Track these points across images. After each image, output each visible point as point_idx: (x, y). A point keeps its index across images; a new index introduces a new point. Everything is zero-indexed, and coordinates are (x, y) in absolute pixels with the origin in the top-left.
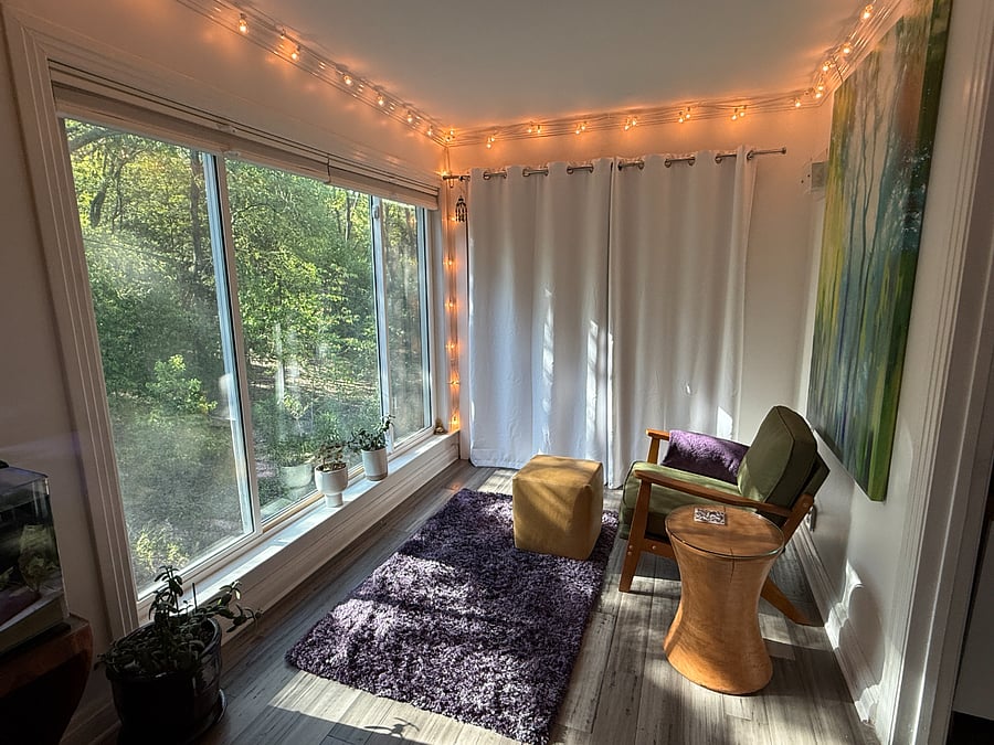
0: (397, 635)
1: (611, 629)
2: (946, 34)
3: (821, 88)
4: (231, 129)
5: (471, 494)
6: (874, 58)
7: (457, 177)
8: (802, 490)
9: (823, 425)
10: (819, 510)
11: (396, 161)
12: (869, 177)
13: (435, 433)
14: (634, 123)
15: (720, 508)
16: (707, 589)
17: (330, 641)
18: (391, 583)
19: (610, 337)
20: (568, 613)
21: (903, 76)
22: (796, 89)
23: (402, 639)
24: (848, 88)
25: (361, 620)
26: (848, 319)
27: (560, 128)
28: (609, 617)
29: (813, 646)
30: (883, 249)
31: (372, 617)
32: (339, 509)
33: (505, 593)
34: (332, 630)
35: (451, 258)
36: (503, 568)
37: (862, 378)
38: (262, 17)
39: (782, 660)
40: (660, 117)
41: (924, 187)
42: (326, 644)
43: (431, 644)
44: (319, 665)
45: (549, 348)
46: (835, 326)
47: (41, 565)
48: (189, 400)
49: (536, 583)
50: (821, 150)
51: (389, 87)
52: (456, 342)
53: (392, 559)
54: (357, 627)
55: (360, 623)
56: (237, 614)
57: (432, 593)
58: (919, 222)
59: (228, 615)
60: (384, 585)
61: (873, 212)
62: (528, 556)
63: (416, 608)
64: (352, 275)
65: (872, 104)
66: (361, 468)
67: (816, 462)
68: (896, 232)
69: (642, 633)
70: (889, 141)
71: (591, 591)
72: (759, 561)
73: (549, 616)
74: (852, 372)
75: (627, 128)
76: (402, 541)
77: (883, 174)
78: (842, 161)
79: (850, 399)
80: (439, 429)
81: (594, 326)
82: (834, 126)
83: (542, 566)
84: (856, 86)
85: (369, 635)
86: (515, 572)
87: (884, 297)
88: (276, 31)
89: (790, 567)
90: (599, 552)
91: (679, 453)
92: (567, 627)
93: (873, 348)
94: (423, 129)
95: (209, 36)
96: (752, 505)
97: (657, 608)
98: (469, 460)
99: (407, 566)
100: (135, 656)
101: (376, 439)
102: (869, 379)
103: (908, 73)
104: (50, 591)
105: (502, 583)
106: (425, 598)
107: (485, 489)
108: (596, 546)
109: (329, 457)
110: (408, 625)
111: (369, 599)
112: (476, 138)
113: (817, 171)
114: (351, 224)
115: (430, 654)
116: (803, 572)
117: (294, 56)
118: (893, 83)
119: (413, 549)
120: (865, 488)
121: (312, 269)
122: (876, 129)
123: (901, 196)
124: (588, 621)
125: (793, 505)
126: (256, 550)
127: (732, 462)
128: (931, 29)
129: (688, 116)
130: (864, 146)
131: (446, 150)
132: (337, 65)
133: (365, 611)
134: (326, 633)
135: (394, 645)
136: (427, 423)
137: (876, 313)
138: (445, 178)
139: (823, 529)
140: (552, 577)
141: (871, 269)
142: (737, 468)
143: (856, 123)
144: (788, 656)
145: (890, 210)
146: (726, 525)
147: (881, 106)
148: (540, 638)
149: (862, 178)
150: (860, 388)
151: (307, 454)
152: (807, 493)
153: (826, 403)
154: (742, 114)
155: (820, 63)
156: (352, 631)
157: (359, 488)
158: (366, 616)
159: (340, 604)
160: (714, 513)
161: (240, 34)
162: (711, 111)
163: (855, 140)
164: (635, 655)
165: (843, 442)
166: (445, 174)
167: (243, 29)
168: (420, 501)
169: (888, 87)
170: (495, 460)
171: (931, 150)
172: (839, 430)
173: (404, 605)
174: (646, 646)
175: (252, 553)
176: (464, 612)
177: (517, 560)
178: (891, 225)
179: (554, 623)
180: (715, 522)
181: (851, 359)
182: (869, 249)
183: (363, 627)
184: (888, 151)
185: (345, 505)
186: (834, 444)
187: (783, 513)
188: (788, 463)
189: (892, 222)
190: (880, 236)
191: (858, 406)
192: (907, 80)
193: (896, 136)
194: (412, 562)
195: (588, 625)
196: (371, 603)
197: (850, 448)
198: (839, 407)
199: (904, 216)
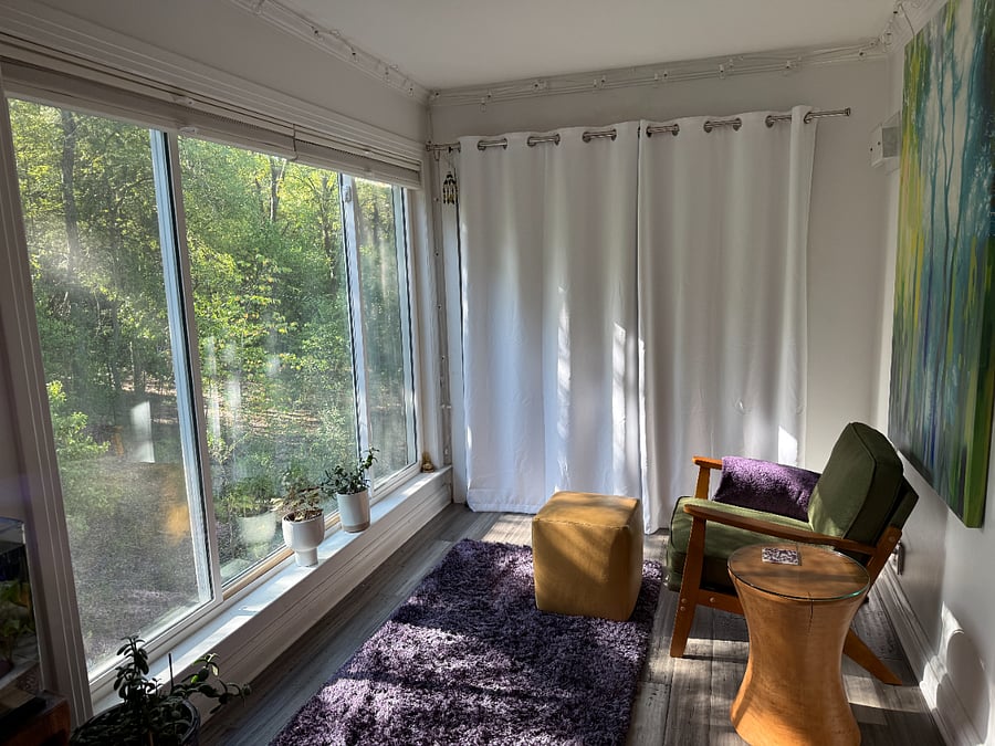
0: (404, 718)
1: (664, 700)
4: (186, 101)
5: (474, 545)
7: (443, 147)
8: (888, 520)
9: (907, 442)
10: (908, 548)
12: (949, 150)
13: (422, 470)
15: (791, 546)
16: (780, 641)
17: (322, 729)
18: (387, 658)
19: (641, 344)
20: (611, 684)
21: (982, 38)
23: (410, 723)
24: (921, 44)
25: (357, 702)
26: (933, 315)
27: (572, 85)
28: (661, 687)
29: (909, 709)
30: (968, 234)
31: (369, 699)
32: (313, 569)
33: (532, 664)
34: (323, 715)
36: (525, 634)
37: (952, 384)
39: (870, 726)
42: (317, 732)
43: (447, 727)
45: (564, 359)
46: (918, 326)
47: (17, 627)
48: (72, 441)
49: (568, 650)
50: (892, 113)
53: (385, 629)
54: (353, 709)
55: (355, 705)
56: (221, 691)
57: (440, 667)
60: (379, 661)
61: (955, 191)
62: (554, 619)
63: (423, 686)
64: (285, 269)
65: (949, 65)
66: (338, 514)
67: (903, 487)
68: (981, 217)
70: (969, 110)
71: (636, 657)
72: (841, 604)
73: (588, 687)
74: (940, 378)
76: (395, 607)
77: (965, 148)
78: (918, 129)
79: (938, 410)
80: (427, 465)
81: (619, 332)
82: (906, 86)
83: (572, 630)
84: (929, 41)
85: (370, 719)
86: (540, 638)
87: (972, 290)
89: (875, 621)
90: (643, 611)
91: (734, 485)
92: (612, 700)
93: (961, 350)
96: (827, 541)
97: (719, 674)
98: (466, 505)
99: (404, 637)
101: (356, 478)
102: (959, 386)
103: (987, 36)
104: (23, 660)
105: (527, 652)
106: (433, 673)
107: (491, 538)
108: (637, 604)
110: (417, 705)
111: (362, 678)
112: (466, 97)
113: (889, 138)
114: (277, 200)
116: (892, 626)
118: (971, 44)
119: (410, 616)
120: (959, 513)
121: (228, 261)
122: (955, 94)
123: (985, 174)
124: (636, 693)
125: (878, 538)
126: (219, 621)
127: (800, 492)
130: (942, 115)
133: (359, 693)
134: (315, 720)
135: (402, 730)
136: (411, 458)
137: (964, 307)
139: (913, 574)
140: (587, 642)
141: (957, 258)
142: (807, 502)
143: (932, 87)
144: (879, 721)
145: (974, 191)
146: (800, 564)
147: (959, 69)
148: (581, 713)
149: (941, 151)
150: (949, 395)
151: (274, 500)
152: (894, 525)
153: (911, 417)
156: (348, 715)
157: (337, 541)
158: (362, 698)
159: (328, 684)
160: (785, 552)
163: (932, 105)
164: (697, 728)
165: (932, 462)
168: (409, 559)
169: (966, 49)
170: (498, 503)
172: (928, 447)
173: (407, 682)
174: (709, 717)
175: (214, 625)
177: (541, 623)
178: (977, 208)
179: (595, 696)
180: (787, 562)
181: (938, 363)
182: (953, 234)
183: (360, 711)
184: (968, 122)
185: (320, 564)
186: (921, 465)
187: (865, 550)
188: (869, 491)
189: (977, 204)
190: (965, 220)
191: (949, 418)
192: (986, 43)
193: (978, 106)
194: (411, 631)
195: (637, 697)
196: (365, 682)
197: (943, 468)
198: (927, 421)
199: (990, 198)
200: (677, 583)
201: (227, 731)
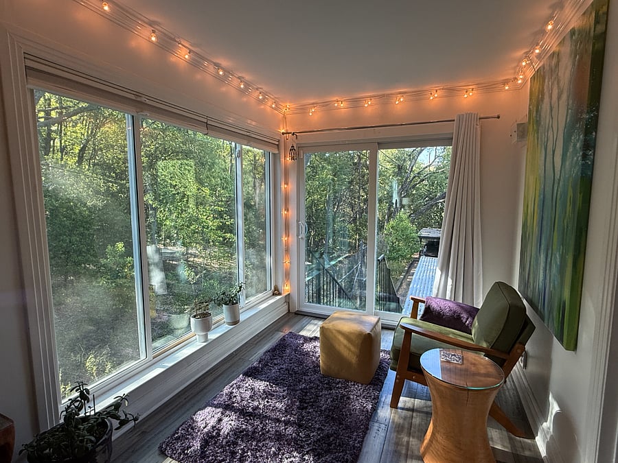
0: (235, 434)
1: (383, 434)
2: (605, 33)
3: (521, 77)
4: (143, 99)
5: (294, 336)
6: (556, 55)
7: (291, 133)
8: (517, 340)
9: (529, 295)
10: (529, 354)
11: (254, 123)
12: (555, 129)
13: (273, 295)
14: (402, 100)
15: (459, 352)
16: (450, 410)
17: (190, 437)
18: (235, 396)
20: (354, 422)
21: (576, 63)
22: (505, 78)
23: (238, 437)
24: (539, 76)
25: (212, 422)
26: (544, 223)
27: (355, 103)
28: (383, 426)
30: (567, 176)
31: (220, 420)
32: (205, 344)
33: (312, 406)
34: (192, 429)
35: (286, 183)
37: (556, 264)
38: (167, 33)
40: (418, 96)
41: (594, 134)
42: (187, 439)
43: (258, 441)
44: (180, 454)
46: (536, 229)
48: (126, 271)
50: (523, 114)
51: (248, 77)
52: (288, 236)
53: (238, 379)
54: (209, 427)
55: (211, 424)
56: (123, 417)
57: (262, 404)
58: (592, 157)
59: (117, 418)
60: (231, 398)
61: (559, 152)
62: (328, 380)
63: (250, 415)
65: (556, 82)
66: (221, 316)
67: (525, 321)
68: (576, 164)
69: (405, 439)
70: (568, 105)
71: (371, 406)
72: (487, 392)
73: (341, 424)
74: (549, 259)
75: (397, 102)
76: (246, 367)
77: (565, 127)
78: (537, 121)
79: (548, 277)
80: (276, 292)
82: (531, 99)
83: (338, 388)
84: (544, 72)
85: (217, 433)
87: (569, 208)
88: (176, 41)
89: (510, 394)
90: (378, 379)
91: (432, 312)
92: (353, 432)
93: (563, 243)
94: (269, 103)
95: (133, 44)
96: (481, 349)
97: (417, 420)
99: (247, 385)
100: (49, 445)
101: (232, 297)
102: (561, 265)
103: (579, 61)
105: (310, 399)
106: (257, 407)
107: (303, 333)
108: (375, 375)
109: (200, 309)
110: (244, 427)
111: (220, 407)
112: (303, 110)
113: (520, 129)
115: (256, 449)
116: (519, 398)
117: (187, 57)
118: (570, 67)
119: (252, 373)
120: (561, 340)
121: (207, 191)
122: (559, 98)
123: (578, 141)
124: (367, 429)
125: (511, 350)
127: (467, 319)
128: (594, 31)
129: (436, 95)
130: (551, 110)
131: (285, 117)
132: (214, 63)
133: (216, 416)
134: (188, 431)
135: (233, 442)
136: (268, 288)
137: (564, 219)
138: (283, 134)
139: (532, 367)
140: (344, 396)
141: (560, 190)
142: (471, 323)
143: (545, 97)
144: (509, 461)
145: (571, 150)
146: (462, 364)
147: (562, 83)
148: (333, 440)
149: (550, 132)
150: (554, 270)
151: (186, 307)
152: (520, 343)
153: (531, 280)
154: (471, 94)
155: (520, 60)
156: (206, 430)
157: (220, 330)
158: (216, 419)
159: (200, 410)
160: (454, 355)
161: (152, 42)
162: (451, 92)
163: (545, 106)
164: (400, 456)
165: (544, 309)
166: (283, 131)
167: (153, 39)
168: (261, 340)
169: (566, 72)
171: (598, 109)
172: (541, 299)
173: (243, 413)
174: (407, 449)
176: (283, 419)
177: (321, 382)
178: (572, 160)
179: (344, 429)
180: (455, 362)
181: (548, 250)
182: (557, 177)
183: (213, 427)
184: (568, 112)
185: (209, 341)
186: (538, 309)
187: (503, 356)
188: (506, 321)
189: (573, 158)
190: (565, 167)
191: (554, 283)
192: (578, 66)
193: (573, 103)
194: (251, 381)
195: (368, 431)
196: (220, 410)
197: (550, 312)
198: (541, 284)
199: (581, 154)
200: (395, 366)
201: (142, 432)
